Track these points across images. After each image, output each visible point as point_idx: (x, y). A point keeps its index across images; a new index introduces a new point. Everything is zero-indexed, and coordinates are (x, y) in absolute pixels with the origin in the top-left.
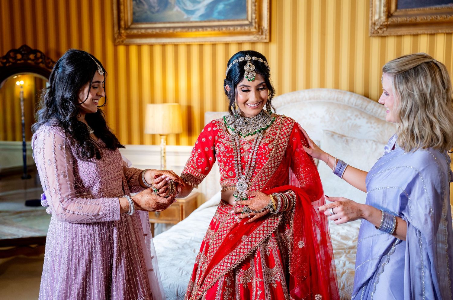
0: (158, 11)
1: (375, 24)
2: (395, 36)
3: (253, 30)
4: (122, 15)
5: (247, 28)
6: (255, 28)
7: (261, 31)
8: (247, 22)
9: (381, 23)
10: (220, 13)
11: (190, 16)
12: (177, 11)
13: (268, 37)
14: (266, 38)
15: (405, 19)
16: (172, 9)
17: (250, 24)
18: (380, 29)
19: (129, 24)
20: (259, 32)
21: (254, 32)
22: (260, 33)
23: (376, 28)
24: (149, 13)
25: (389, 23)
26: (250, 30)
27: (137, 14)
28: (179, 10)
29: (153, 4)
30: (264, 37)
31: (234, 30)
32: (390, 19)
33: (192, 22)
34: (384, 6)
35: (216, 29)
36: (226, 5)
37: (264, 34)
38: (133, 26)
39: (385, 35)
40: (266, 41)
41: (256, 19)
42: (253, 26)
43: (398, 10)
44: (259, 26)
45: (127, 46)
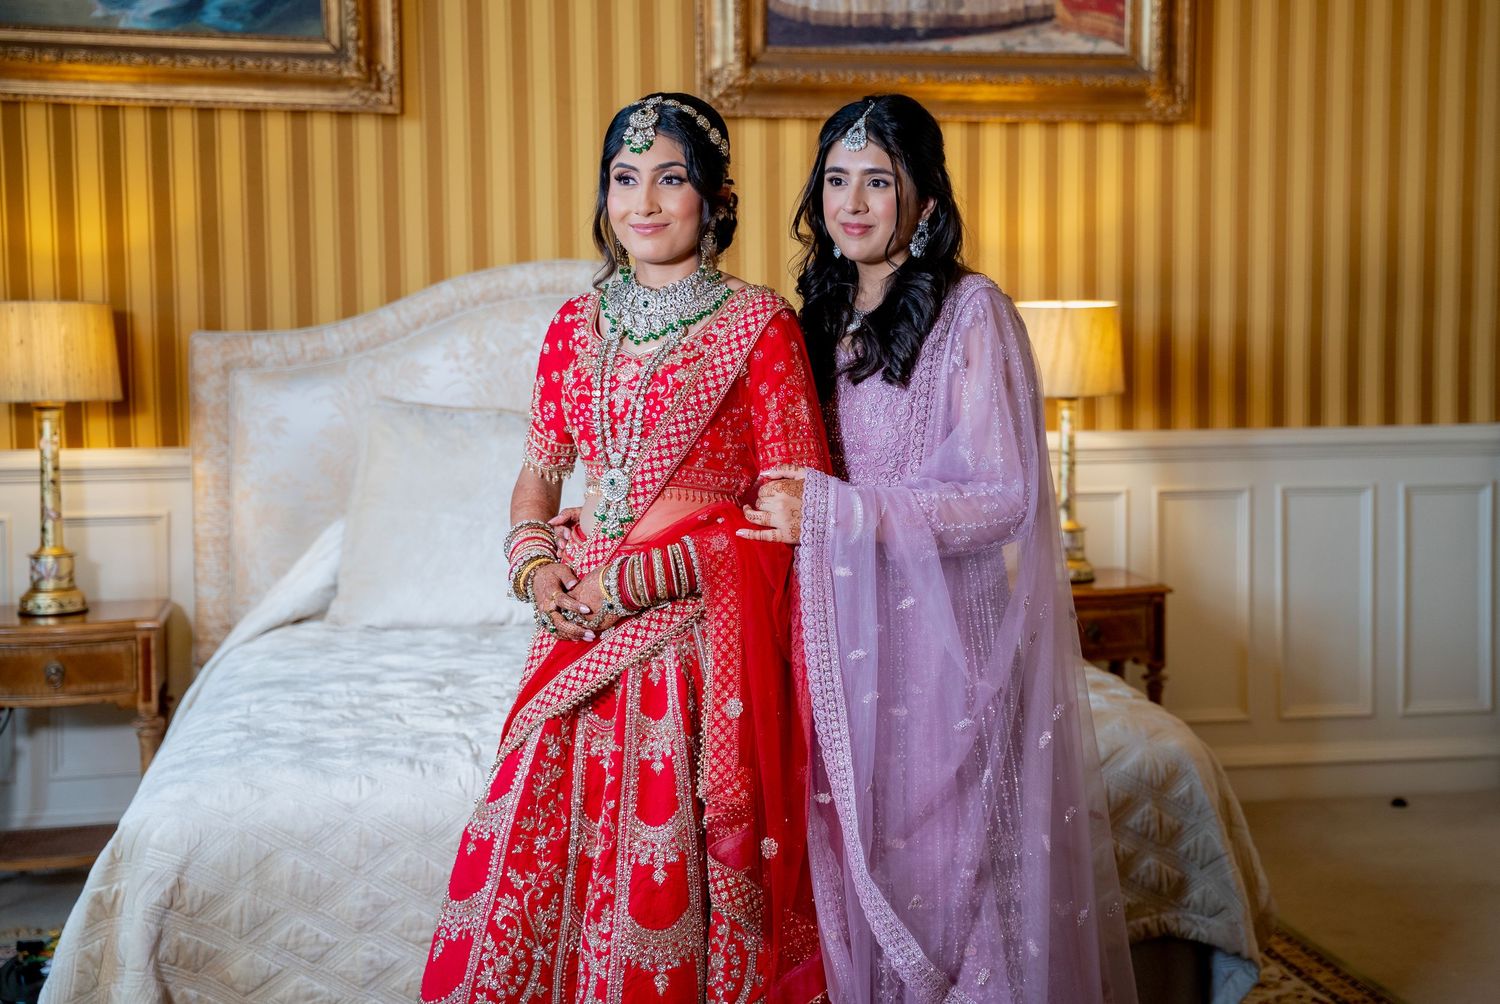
1: (711, 81)
2: (761, 118)
3: (350, 72)
5: (329, 65)
6: (358, 67)
7: (374, 79)
8: (324, 48)
9: (731, 81)
10: (226, 11)
11: (116, 12)
13: (396, 99)
14: (391, 103)
15: (792, 74)
17: (339, 54)
18: (726, 95)
20: (369, 80)
21: (353, 78)
22: (373, 86)
23: (716, 93)
25: (750, 82)
26: (340, 72)
30: (384, 97)
31: (286, 70)
32: (753, 71)
33: (124, 32)
34: (736, 35)
35: (222, 61)
37: (385, 87)
39: (740, 114)
40: (390, 110)
41: (358, 38)
42: (348, 60)
43: (770, 49)
44: (369, 62)
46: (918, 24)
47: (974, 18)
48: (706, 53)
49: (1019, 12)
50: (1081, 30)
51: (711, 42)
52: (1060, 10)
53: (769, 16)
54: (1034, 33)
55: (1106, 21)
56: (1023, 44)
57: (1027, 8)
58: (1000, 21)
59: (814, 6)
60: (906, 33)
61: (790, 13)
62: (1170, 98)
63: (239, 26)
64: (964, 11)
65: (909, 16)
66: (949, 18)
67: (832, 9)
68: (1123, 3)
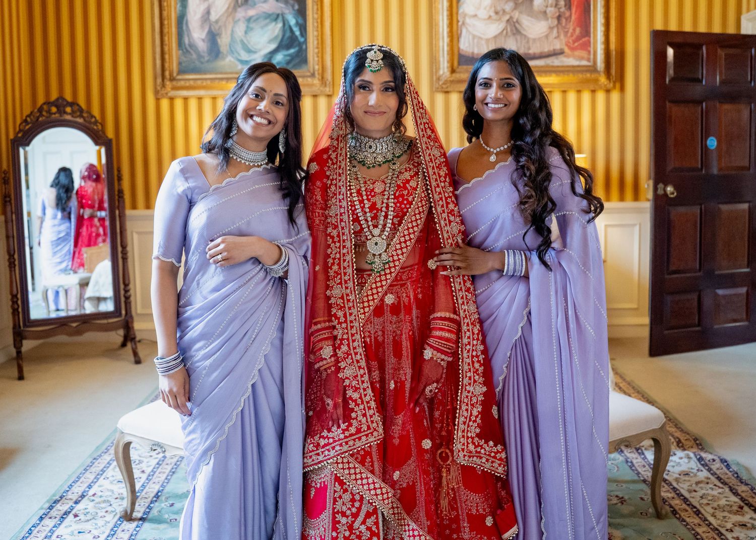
0: (208, 61)
1: (439, 79)
4: (167, 65)
5: (309, 79)
6: (319, 80)
7: (324, 83)
8: (309, 74)
9: (446, 79)
12: (230, 61)
13: (331, 89)
14: (329, 91)
16: (224, 58)
17: (313, 75)
18: (444, 84)
19: (175, 74)
20: (322, 83)
22: (324, 85)
23: (441, 83)
24: (197, 62)
25: (452, 79)
26: (313, 81)
27: (183, 65)
28: (232, 60)
29: (202, 54)
30: (327, 89)
32: (454, 75)
34: (448, 62)
36: (285, 56)
37: (328, 85)
38: (179, 77)
39: (449, 90)
40: (330, 93)
41: (319, 70)
42: (316, 77)
43: (460, 67)
44: (323, 78)
45: (172, 99)
47: (535, 54)
48: (438, 69)
49: (551, 51)
50: (575, 57)
51: (439, 66)
52: (566, 50)
54: (557, 58)
55: (583, 53)
56: (553, 62)
57: (554, 50)
58: (544, 55)
59: (476, 51)
61: (467, 54)
62: (608, 82)
64: (531, 52)
68: (590, 46)
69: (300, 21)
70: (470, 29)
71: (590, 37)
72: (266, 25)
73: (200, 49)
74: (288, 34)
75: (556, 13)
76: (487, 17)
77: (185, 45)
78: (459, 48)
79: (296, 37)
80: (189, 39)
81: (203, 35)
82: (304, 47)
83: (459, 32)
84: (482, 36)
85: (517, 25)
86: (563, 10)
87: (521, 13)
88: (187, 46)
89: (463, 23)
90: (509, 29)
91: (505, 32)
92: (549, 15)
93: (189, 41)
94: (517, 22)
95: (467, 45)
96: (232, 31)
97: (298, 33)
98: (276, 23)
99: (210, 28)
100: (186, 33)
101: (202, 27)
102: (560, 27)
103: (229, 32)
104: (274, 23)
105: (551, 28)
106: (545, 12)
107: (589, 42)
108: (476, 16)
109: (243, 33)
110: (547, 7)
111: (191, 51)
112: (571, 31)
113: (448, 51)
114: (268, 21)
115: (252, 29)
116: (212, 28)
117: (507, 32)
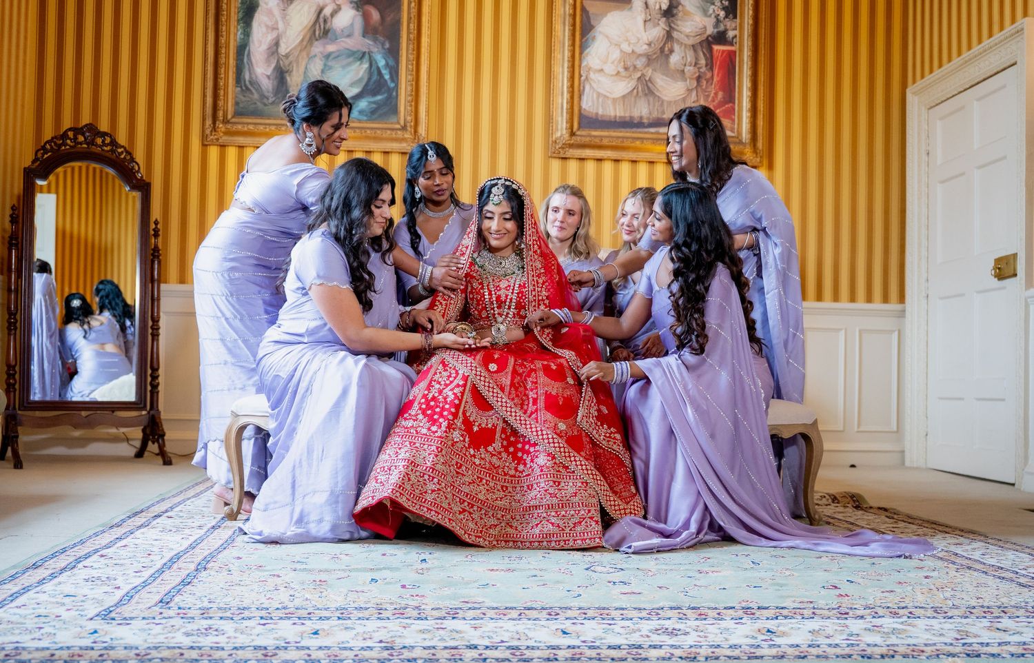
0: (273, 103)
1: (556, 142)
2: (578, 158)
3: (407, 135)
4: (221, 103)
5: (399, 132)
6: (410, 133)
7: (416, 138)
8: (398, 126)
9: (563, 142)
10: (361, 112)
15: (589, 140)
17: (404, 128)
18: (561, 148)
19: (229, 117)
21: (408, 138)
23: (557, 147)
24: (259, 104)
25: (571, 142)
26: (403, 135)
27: (241, 105)
29: (266, 94)
31: (382, 135)
32: (573, 138)
34: (567, 123)
35: (357, 131)
36: (370, 102)
38: (233, 120)
39: (566, 156)
41: (411, 122)
42: (406, 130)
43: (581, 130)
44: (416, 131)
45: (223, 146)
46: (645, 121)
48: (554, 130)
51: (556, 126)
53: (581, 116)
59: (600, 112)
60: (640, 124)
61: (590, 115)
62: (755, 155)
63: (365, 118)
64: (665, 116)
65: (641, 118)
66: (659, 119)
67: (608, 114)
68: (734, 114)
69: (391, 62)
70: (594, 85)
71: (734, 103)
72: (349, 64)
73: (263, 88)
74: (375, 77)
75: (695, 73)
76: (614, 73)
77: (245, 81)
78: (580, 107)
79: (386, 81)
80: (250, 74)
81: (269, 71)
82: (394, 93)
83: (582, 88)
84: (608, 94)
85: (650, 85)
86: (703, 70)
87: (654, 70)
88: (247, 83)
89: (587, 78)
90: (640, 89)
91: (635, 91)
92: (687, 75)
93: (251, 77)
94: (650, 80)
95: (590, 104)
96: (306, 68)
97: (387, 77)
98: (360, 64)
99: (278, 61)
100: (247, 66)
101: (268, 60)
102: (699, 89)
103: (302, 69)
104: (358, 63)
105: (689, 91)
106: (683, 71)
107: (734, 110)
108: (602, 70)
109: (319, 72)
110: (685, 65)
111: (254, 91)
112: (712, 95)
113: (567, 109)
114: (351, 59)
115: (330, 68)
116: (281, 62)
117: (638, 92)
